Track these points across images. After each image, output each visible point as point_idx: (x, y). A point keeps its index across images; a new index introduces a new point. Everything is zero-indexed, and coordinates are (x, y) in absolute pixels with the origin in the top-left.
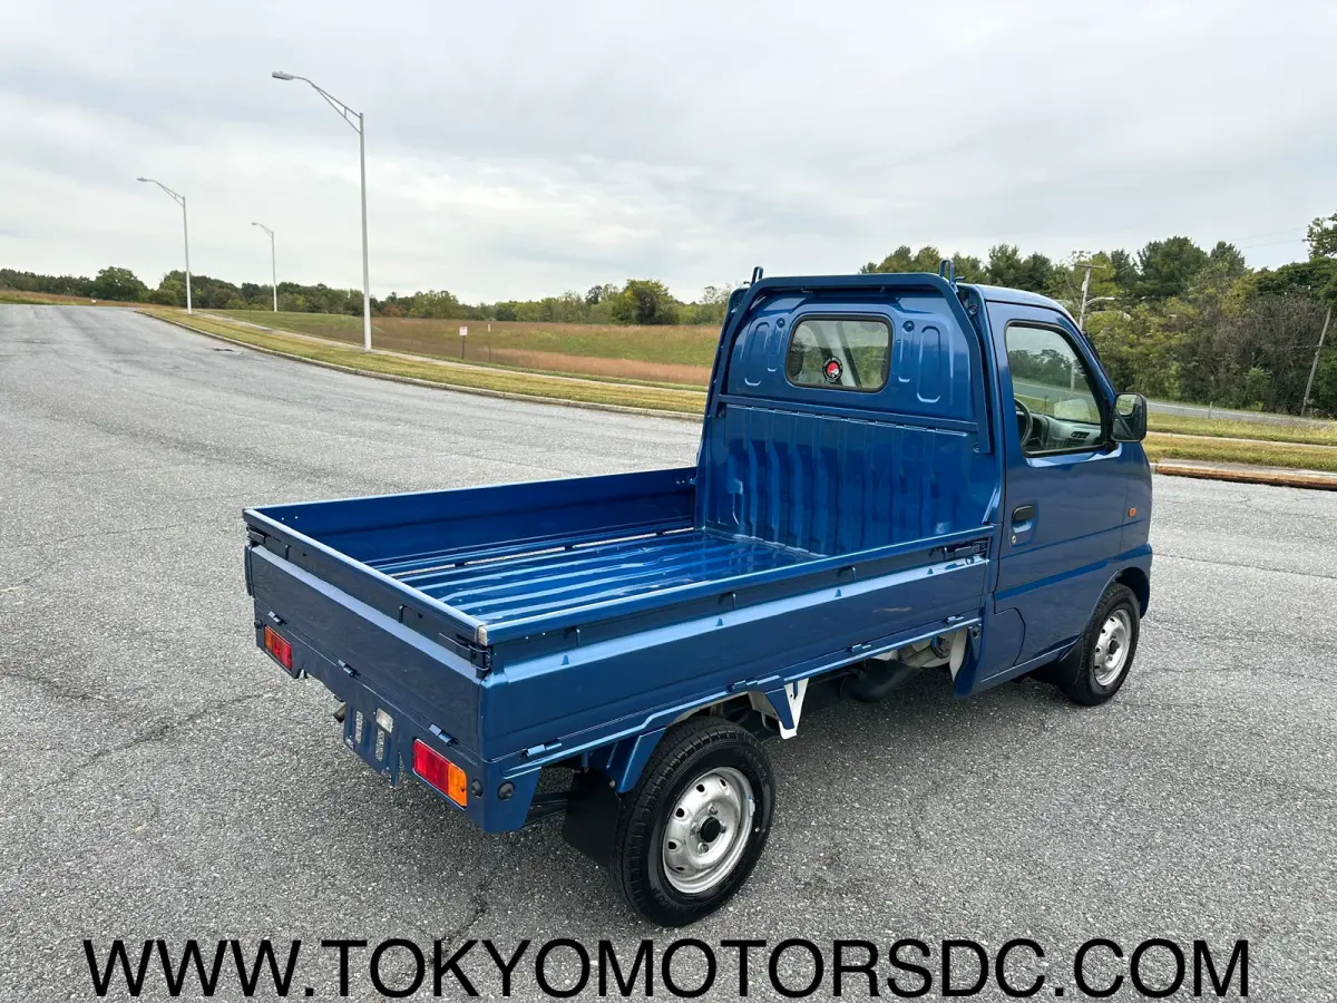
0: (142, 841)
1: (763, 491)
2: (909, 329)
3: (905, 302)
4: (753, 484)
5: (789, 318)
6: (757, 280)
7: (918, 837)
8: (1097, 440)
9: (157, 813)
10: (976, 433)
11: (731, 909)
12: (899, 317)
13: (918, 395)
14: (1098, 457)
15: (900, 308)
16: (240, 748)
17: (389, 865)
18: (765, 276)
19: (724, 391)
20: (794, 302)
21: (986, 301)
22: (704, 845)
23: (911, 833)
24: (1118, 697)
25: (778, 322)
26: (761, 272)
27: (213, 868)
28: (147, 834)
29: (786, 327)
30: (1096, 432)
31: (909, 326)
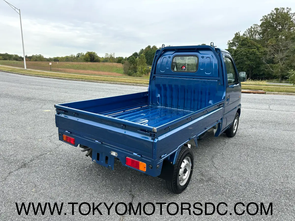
0: (36, 193)
1: (165, 96)
2: (203, 58)
3: (201, 52)
4: (163, 95)
5: (172, 56)
6: (163, 47)
7: (216, 167)
8: (234, 82)
9: (36, 186)
10: (219, 80)
11: (188, 188)
12: (200, 56)
13: (205, 73)
14: (235, 85)
15: (201, 54)
16: (49, 167)
17: (105, 190)
18: (165, 46)
19: (155, 73)
20: (172, 52)
21: (222, 51)
22: (184, 174)
23: (213, 167)
25: (169, 57)
26: (164, 45)
28: (36, 191)
29: (171, 58)
30: (233, 80)
31: (203, 57)
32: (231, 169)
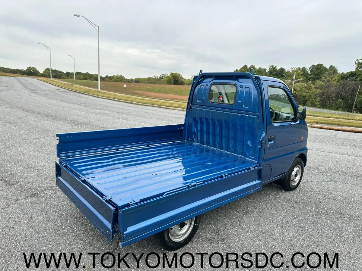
0: (27, 225)
1: (202, 130)
2: (241, 88)
3: (240, 80)
4: (199, 128)
5: (209, 84)
6: (201, 73)
7: (241, 226)
8: (293, 119)
9: (31, 217)
10: (259, 116)
11: (188, 246)
12: (239, 84)
13: (243, 106)
14: (293, 123)
15: (239, 82)
16: (56, 199)
18: (203, 72)
19: (192, 104)
20: (210, 80)
21: (262, 80)
22: (181, 229)
24: (298, 188)
25: (206, 85)
26: (202, 71)
27: (46, 233)
28: (28, 223)
29: (209, 86)
30: (292, 116)
31: (241, 87)
32: (260, 232)
